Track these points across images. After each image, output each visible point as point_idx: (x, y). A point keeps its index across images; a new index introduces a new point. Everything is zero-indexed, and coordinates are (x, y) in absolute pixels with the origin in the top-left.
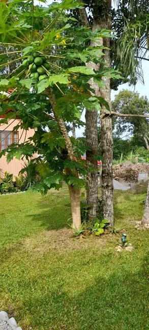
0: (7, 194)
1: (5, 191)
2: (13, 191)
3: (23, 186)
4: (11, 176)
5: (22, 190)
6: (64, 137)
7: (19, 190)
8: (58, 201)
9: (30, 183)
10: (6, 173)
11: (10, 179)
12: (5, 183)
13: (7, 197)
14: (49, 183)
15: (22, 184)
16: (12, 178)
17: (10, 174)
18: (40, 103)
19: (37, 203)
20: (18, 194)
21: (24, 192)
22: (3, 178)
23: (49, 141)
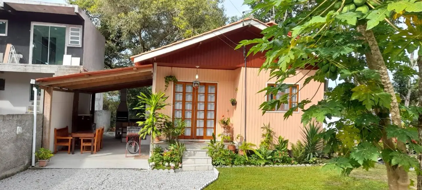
0: (281, 166)
1: (277, 161)
2: (289, 162)
3: (301, 157)
4: (286, 142)
5: (299, 163)
6: (386, 91)
7: (296, 163)
8: (356, 185)
9: (312, 154)
10: (279, 138)
11: (284, 146)
12: (278, 151)
13: (281, 170)
14: (360, 159)
15: (300, 154)
16: (287, 146)
17: (285, 139)
18: (353, 45)
19: (323, 183)
20: (294, 168)
21: (303, 165)
22: (276, 144)
23: (364, 98)
